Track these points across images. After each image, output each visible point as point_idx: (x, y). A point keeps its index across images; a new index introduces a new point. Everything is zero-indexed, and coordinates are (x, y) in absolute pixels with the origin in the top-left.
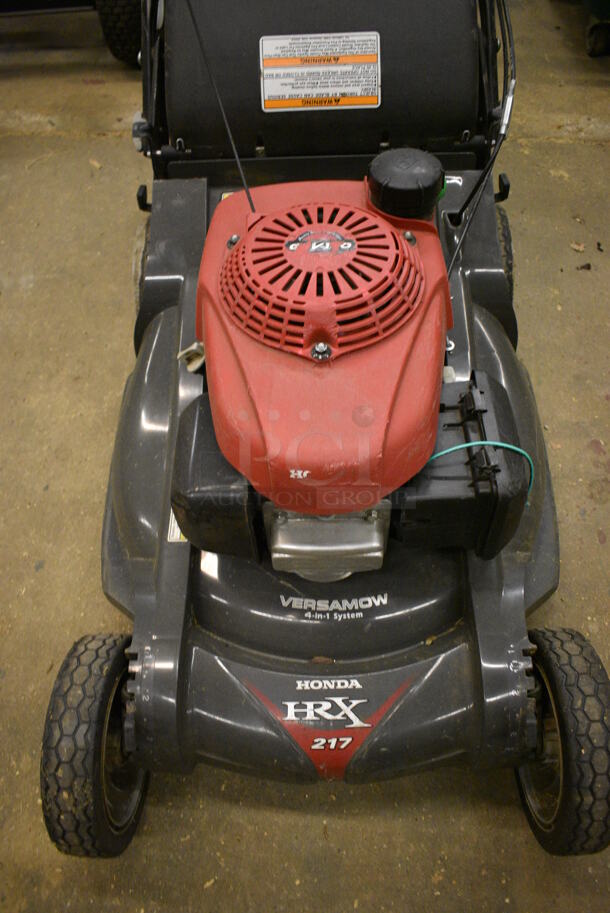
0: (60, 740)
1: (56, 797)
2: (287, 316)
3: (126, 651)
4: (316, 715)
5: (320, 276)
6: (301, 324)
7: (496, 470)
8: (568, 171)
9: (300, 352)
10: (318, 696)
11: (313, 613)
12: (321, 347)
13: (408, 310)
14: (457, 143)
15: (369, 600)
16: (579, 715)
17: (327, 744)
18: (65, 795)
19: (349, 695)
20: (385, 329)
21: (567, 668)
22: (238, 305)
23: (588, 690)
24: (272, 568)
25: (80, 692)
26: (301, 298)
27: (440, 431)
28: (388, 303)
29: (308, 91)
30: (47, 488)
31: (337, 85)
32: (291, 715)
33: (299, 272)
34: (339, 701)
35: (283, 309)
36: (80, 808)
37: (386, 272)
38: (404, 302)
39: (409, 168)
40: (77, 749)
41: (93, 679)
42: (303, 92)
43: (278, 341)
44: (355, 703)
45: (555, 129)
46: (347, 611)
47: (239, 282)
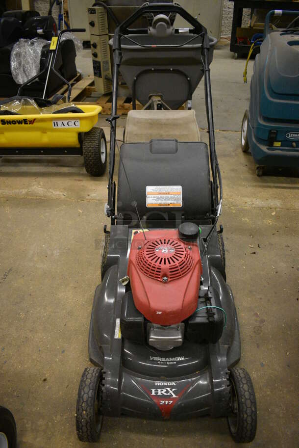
0: (84, 395)
1: (82, 413)
2: (156, 270)
3: (102, 371)
4: (161, 393)
5: (165, 259)
6: (160, 272)
7: (214, 314)
8: (249, 219)
9: (159, 279)
10: (162, 387)
11: (160, 362)
12: (165, 278)
13: (189, 269)
14: (205, 217)
15: (178, 358)
16: (242, 390)
17: (165, 403)
18: (84, 412)
19: (172, 387)
20: (183, 274)
21: (238, 376)
22: (142, 266)
23: (245, 382)
24: (148, 344)
25: (89, 381)
26: (160, 265)
27: (199, 304)
28: (184, 267)
29: (160, 202)
30: (65, 325)
31: (169, 200)
32: (153, 393)
33: (159, 258)
34: (168, 389)
35: (155, 268)
36: (89, 416)
37: (183, 258)
38: (188, 266)
39: (190, 228)
40: (89, 397)
41: (93, 378)
42: (159, 202)
43: (153, 276)
44: (174, 390)
45: (244, 203)
46: (171, 361)
47: (142, 260)
